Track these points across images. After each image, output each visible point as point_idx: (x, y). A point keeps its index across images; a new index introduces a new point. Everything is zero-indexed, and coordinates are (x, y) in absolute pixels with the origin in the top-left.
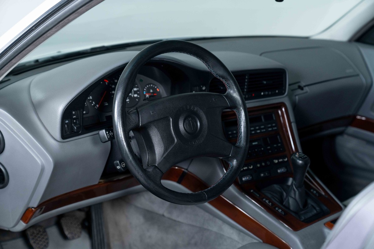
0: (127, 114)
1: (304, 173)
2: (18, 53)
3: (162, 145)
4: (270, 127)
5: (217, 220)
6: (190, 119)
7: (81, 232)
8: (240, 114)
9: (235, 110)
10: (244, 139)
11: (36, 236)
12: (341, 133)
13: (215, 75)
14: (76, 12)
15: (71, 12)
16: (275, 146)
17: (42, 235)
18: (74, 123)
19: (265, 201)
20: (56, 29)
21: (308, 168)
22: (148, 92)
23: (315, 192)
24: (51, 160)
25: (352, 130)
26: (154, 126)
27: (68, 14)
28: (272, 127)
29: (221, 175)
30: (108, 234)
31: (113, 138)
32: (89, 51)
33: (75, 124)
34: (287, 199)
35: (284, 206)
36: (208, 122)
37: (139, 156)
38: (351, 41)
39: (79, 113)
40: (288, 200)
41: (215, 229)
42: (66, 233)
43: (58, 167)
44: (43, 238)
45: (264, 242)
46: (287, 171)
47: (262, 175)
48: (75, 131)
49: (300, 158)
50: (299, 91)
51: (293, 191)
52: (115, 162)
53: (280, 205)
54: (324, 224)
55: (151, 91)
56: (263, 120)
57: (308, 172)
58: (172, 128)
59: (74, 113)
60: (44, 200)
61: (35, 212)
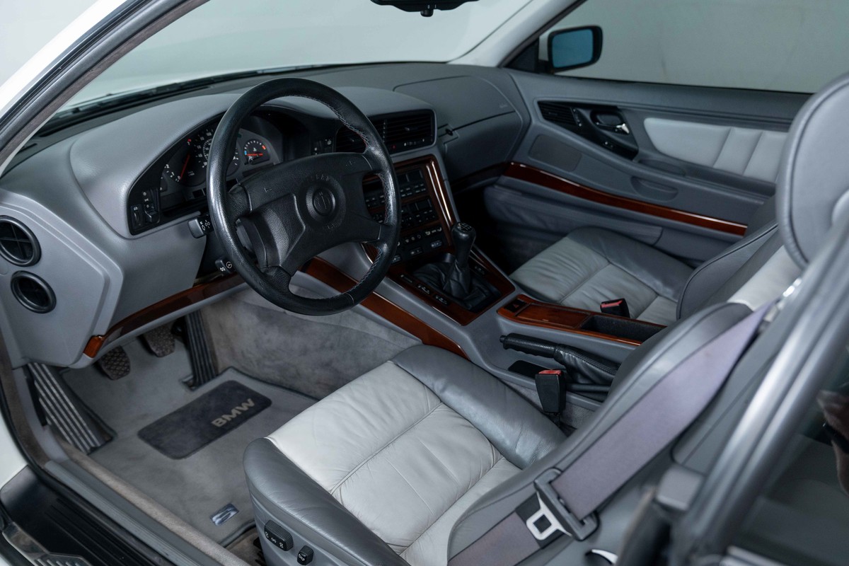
0: (230, 195)
1: (469, 250)
2: (38, 110)
3: (286, 235)
4: (417, 189)
5: (359, 316)
6: (321, 194)
7: (172, 341)
8: (387, 180)
9: (379, 175)
10: (394, 213)
11: (109, 360)
12: (492, 184)
13: (349, 127)
14: (130, 40)
15: (122, 40)
16: (426, 213)
17: (118, 357)
18: (147, 209)
19: (420, 288)
20: (100, 69)
21: (473, 244)
22: (251, 151)
23: (480, 269)
24: (118, 268)
25: (505, 179)
26: (271, 209)
27: (118, 42)
28: (420, 188)
29: (368, 268)
30: (211, 339)
31: (211, 231)
32: (154, 91)
33: (149, 210)
34: (448, 283)
35: (444, 291)
36: (346, 195)
37: (251, 251)
38: (499, 66)
39: (152, 194)
40: (450, 283)
41: (356, 327)
42: (154, 349)
43: (131, 276)
44: (121, 361)
45: (425, 343)
46: (443, 244)
47: (413, 253)
48: (151, 221)
49: (463, 230)
50: (448, 137)
51: (455, 273)
52: (217, 262)
53: (438, 291)
54: (497, 312)
55: (255, 150)
56: (408, 180)
57: (473, 249)
58: (297, 209)
59: (145, 194)
60: (116, 322)
61: (103, 341)
